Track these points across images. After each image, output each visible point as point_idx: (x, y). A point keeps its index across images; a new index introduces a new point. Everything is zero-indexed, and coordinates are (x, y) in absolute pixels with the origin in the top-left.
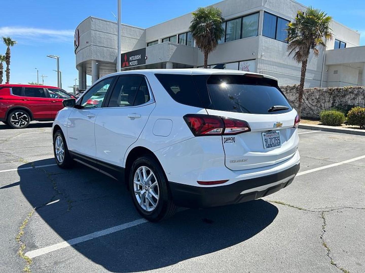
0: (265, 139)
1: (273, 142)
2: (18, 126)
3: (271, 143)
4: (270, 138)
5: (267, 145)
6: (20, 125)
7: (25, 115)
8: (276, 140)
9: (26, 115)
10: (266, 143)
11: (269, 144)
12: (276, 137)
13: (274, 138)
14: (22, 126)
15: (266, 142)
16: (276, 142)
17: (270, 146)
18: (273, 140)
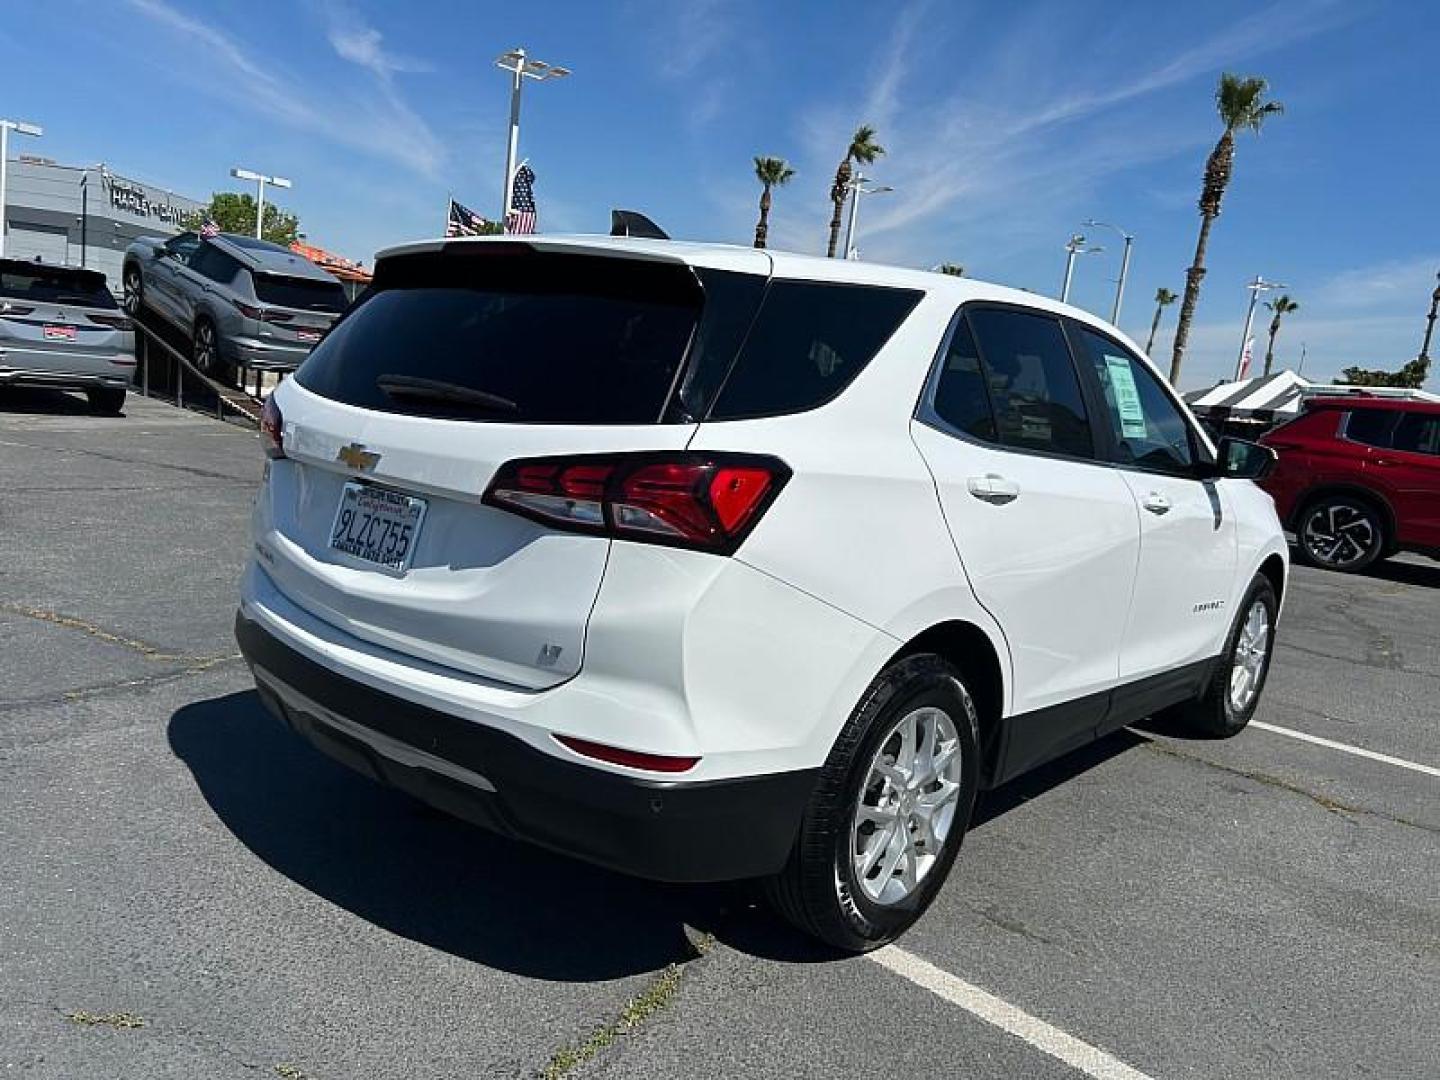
0: (348, 511)
1: (377, 536)
2: (1327, 558)
3: (364, 539)
4: (369, 517)
5: (344, 537)
6: (1335, 557)
7: (1364, 522)
8: (393, 534)
9: (1370, 521)
10: (341, 526)
11: (354, 536)
12: (396, 524)
13: (385, 521)
14: (1340, 561)
15: (345, 524)
16: (389, 542)
17: (353, 547)
18: (379, 530)
